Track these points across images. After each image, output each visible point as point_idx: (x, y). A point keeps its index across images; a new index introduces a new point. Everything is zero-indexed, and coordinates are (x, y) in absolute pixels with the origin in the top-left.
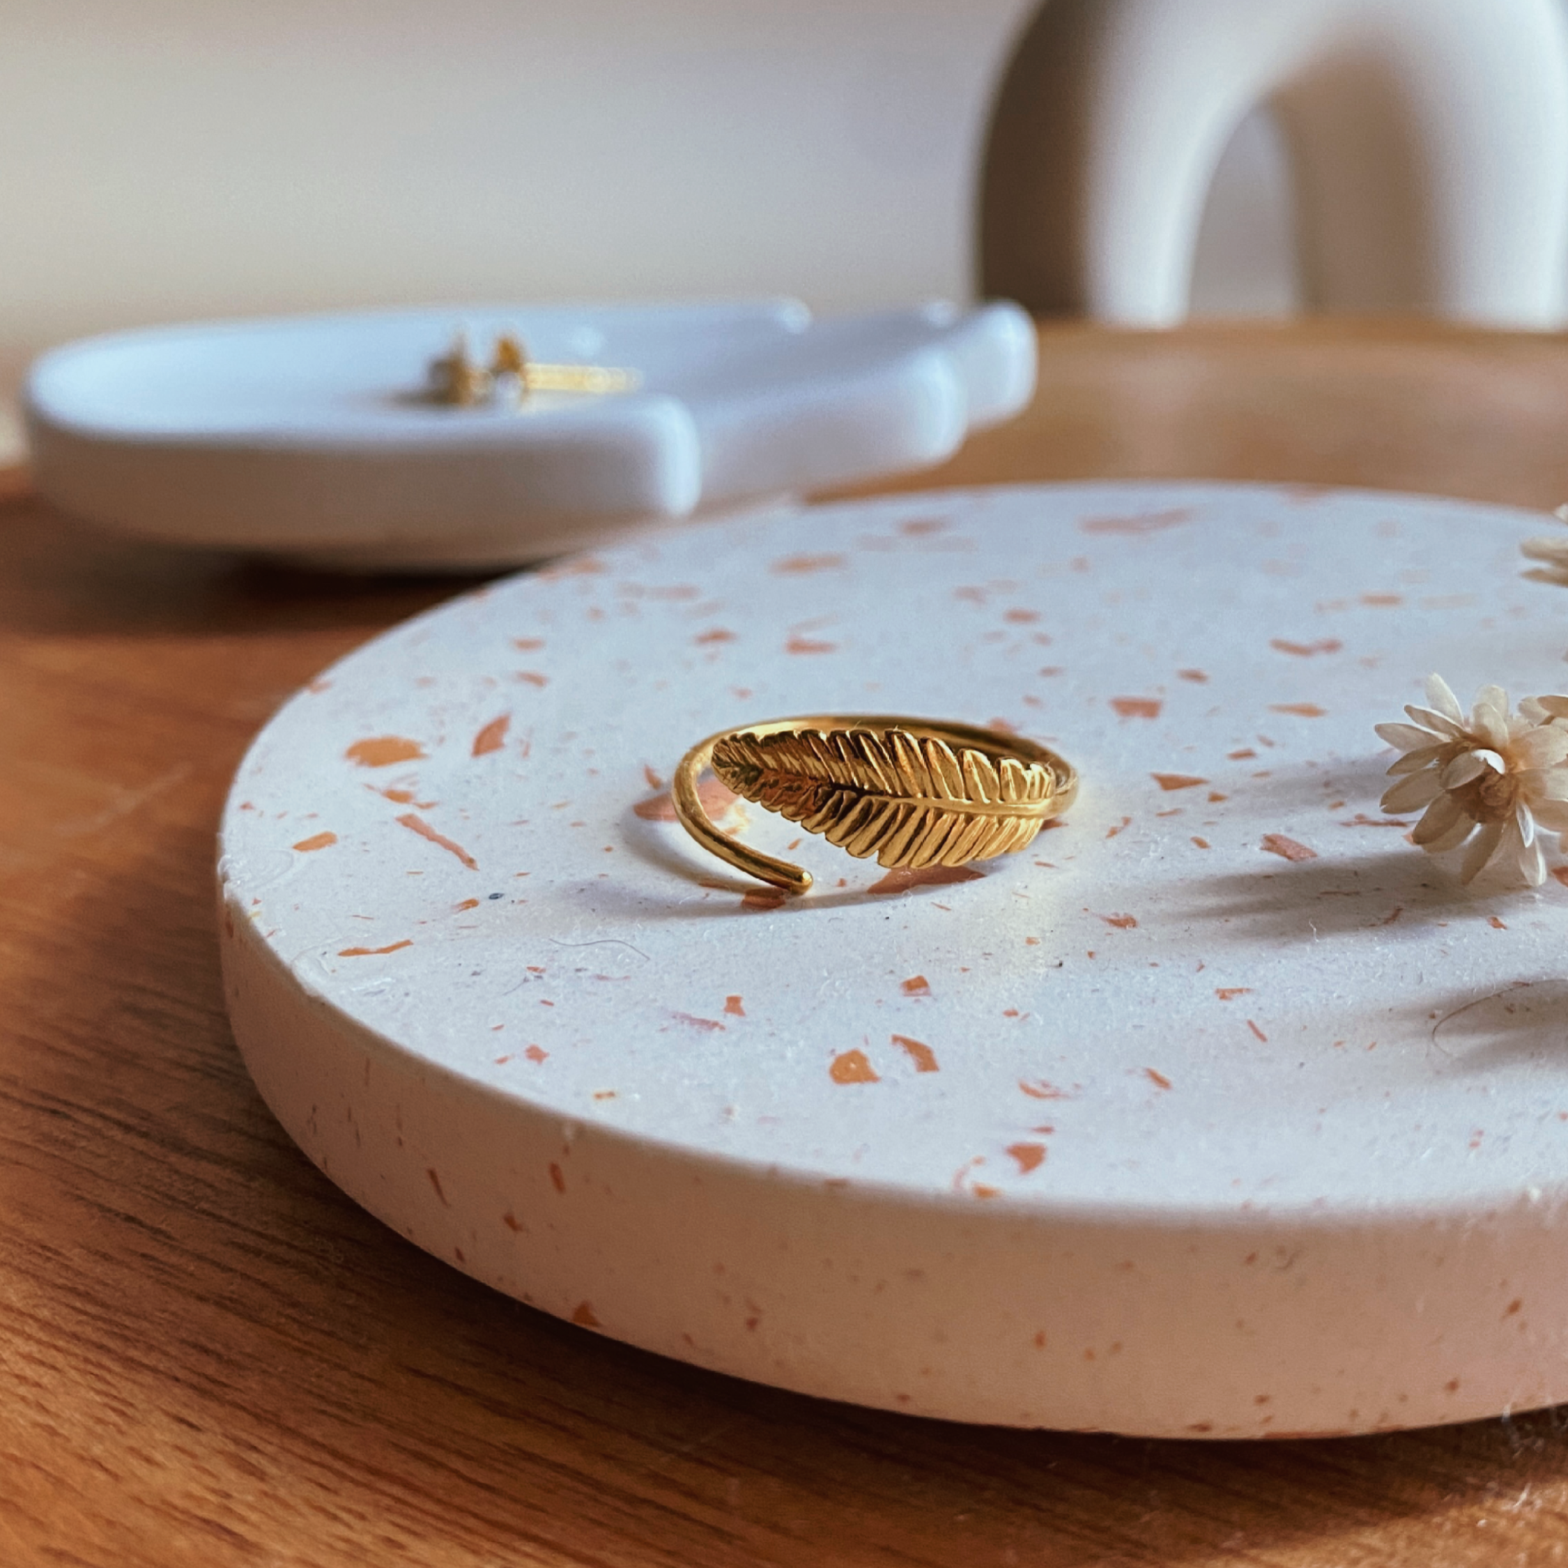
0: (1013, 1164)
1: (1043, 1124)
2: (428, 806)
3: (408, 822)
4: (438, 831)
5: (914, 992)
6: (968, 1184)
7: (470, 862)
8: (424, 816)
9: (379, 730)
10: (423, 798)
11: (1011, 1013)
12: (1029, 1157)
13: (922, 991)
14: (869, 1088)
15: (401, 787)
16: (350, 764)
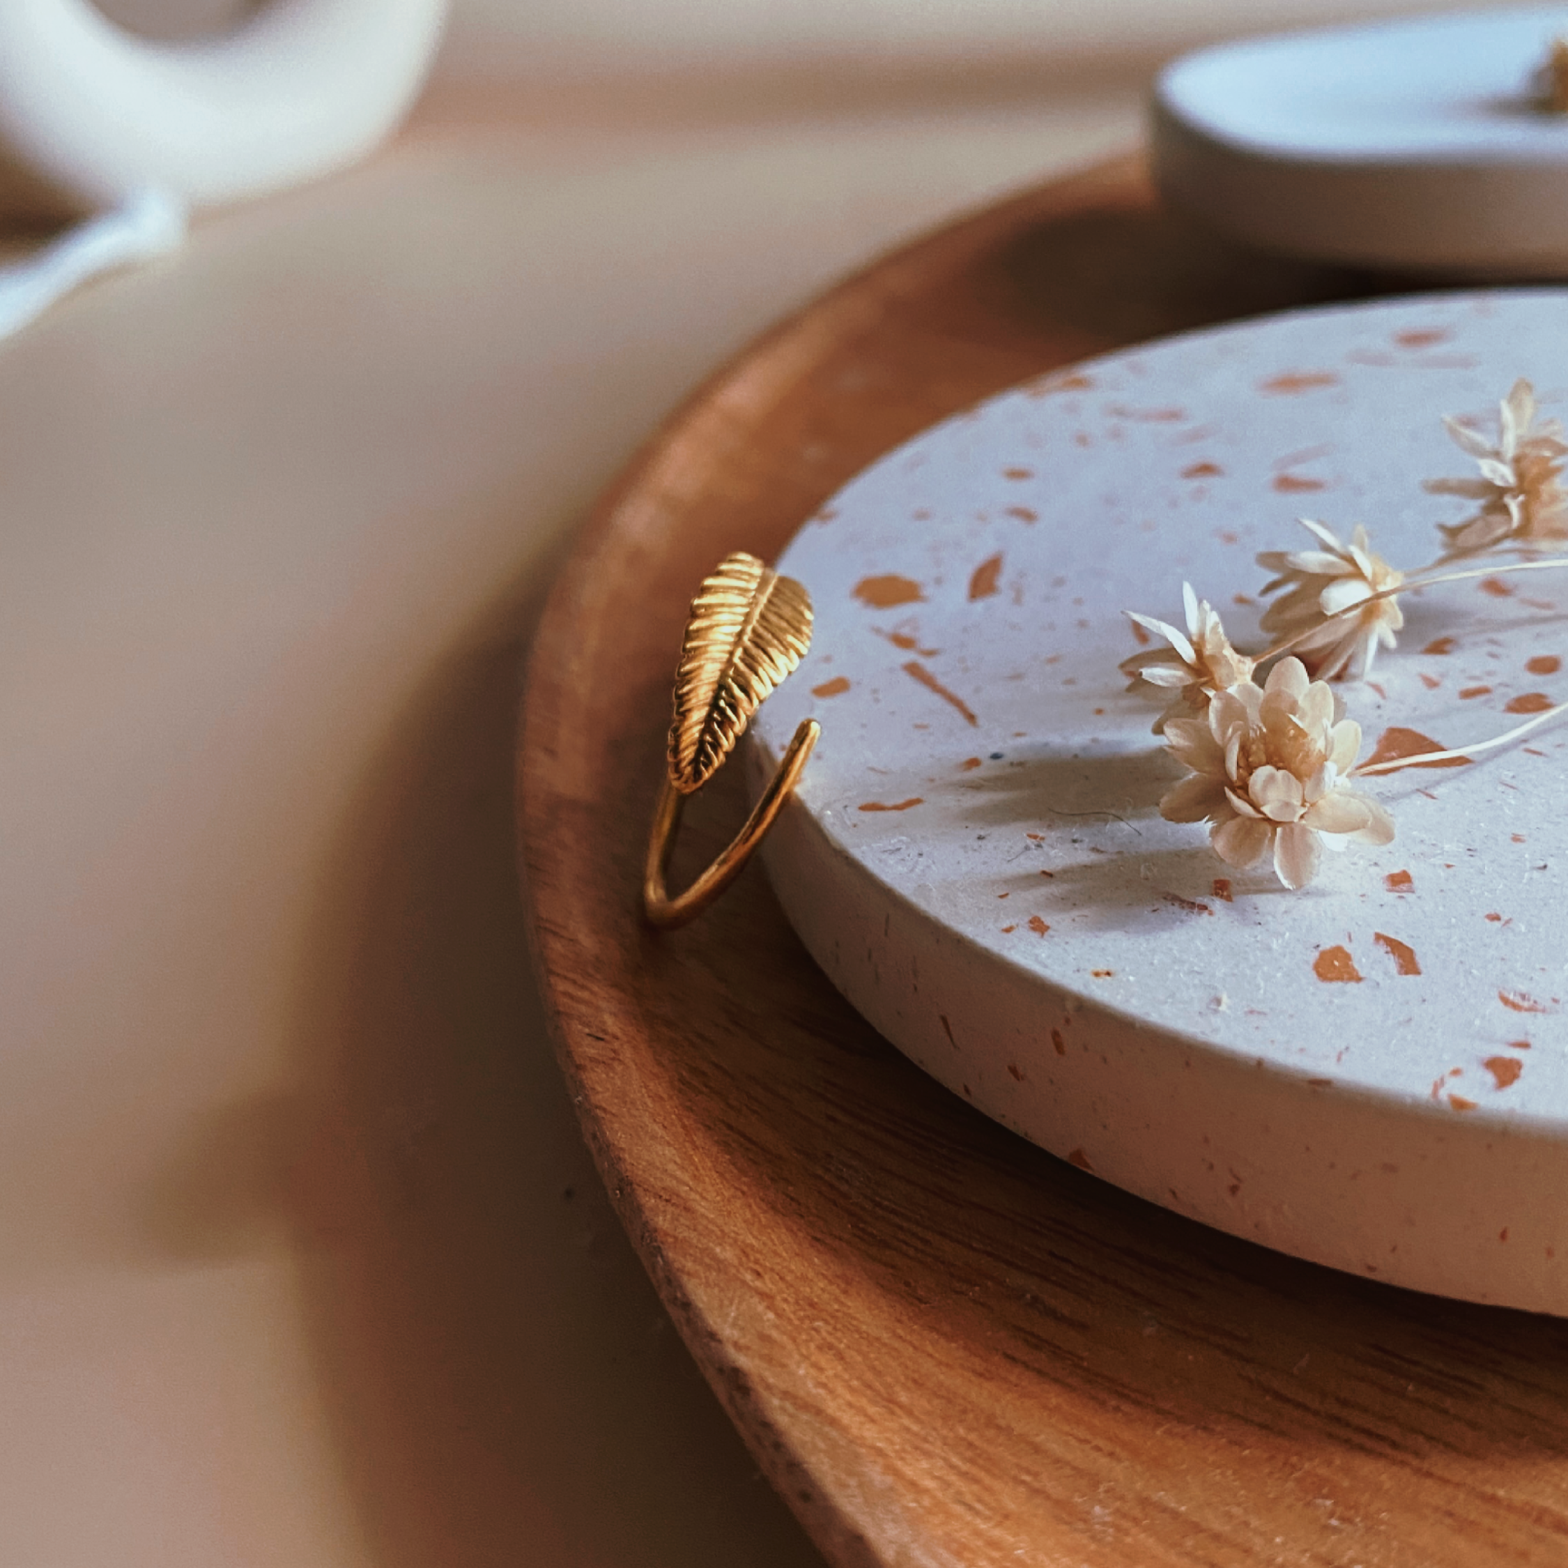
0: (1490, 1078)
1: (1521, 1038)
2: (930, 653)
3: (913, 670)
4: (942, 681)
5: (1397, 888)
6: (1443, 1094)
7: (971, 718)
8: (929, 665)
9: (882, 568)
10: (927, 644)
11: (1495, 918)
12: (1505, 1071)
13: (1404, 887)
14: (1352, 987)
15: (905, 631)
16: (857, 604)
